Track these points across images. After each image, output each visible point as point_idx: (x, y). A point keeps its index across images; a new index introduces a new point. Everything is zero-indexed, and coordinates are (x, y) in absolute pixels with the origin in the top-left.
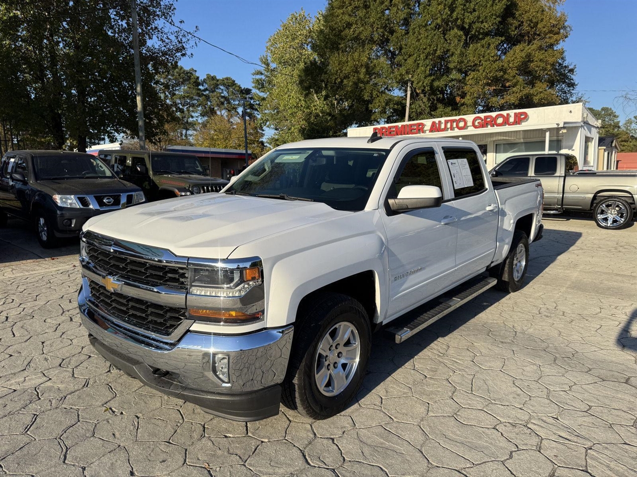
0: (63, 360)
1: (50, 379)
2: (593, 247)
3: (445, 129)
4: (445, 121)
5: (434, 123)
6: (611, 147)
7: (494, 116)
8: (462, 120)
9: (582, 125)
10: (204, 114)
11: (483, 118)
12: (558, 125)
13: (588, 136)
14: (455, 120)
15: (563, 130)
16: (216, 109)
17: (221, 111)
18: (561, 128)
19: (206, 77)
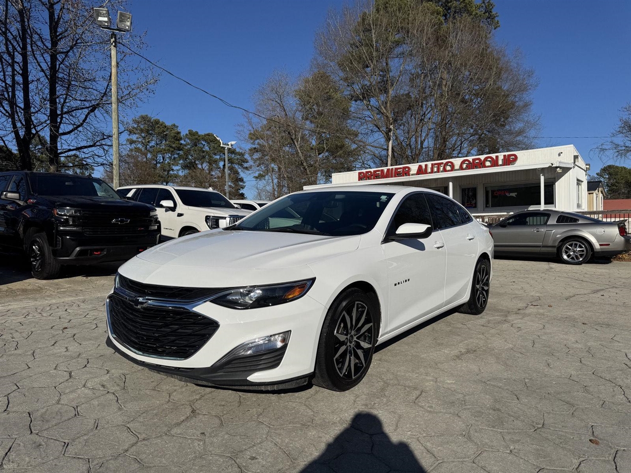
3: (432, 172)
4: (432, 164)
5: (420, 167)
6: (598, 191)
7: (482, 159)
8: (449, 164)
9: (574, 167)
10: (185, 167)
11: (471, 161)
12: (552, 164)
13: (579, 178)
14: (442, 163)
15: (558, 169)
16: (197, 162)
17: (202, 165)
18: (557, 167)
19: (188, 133)
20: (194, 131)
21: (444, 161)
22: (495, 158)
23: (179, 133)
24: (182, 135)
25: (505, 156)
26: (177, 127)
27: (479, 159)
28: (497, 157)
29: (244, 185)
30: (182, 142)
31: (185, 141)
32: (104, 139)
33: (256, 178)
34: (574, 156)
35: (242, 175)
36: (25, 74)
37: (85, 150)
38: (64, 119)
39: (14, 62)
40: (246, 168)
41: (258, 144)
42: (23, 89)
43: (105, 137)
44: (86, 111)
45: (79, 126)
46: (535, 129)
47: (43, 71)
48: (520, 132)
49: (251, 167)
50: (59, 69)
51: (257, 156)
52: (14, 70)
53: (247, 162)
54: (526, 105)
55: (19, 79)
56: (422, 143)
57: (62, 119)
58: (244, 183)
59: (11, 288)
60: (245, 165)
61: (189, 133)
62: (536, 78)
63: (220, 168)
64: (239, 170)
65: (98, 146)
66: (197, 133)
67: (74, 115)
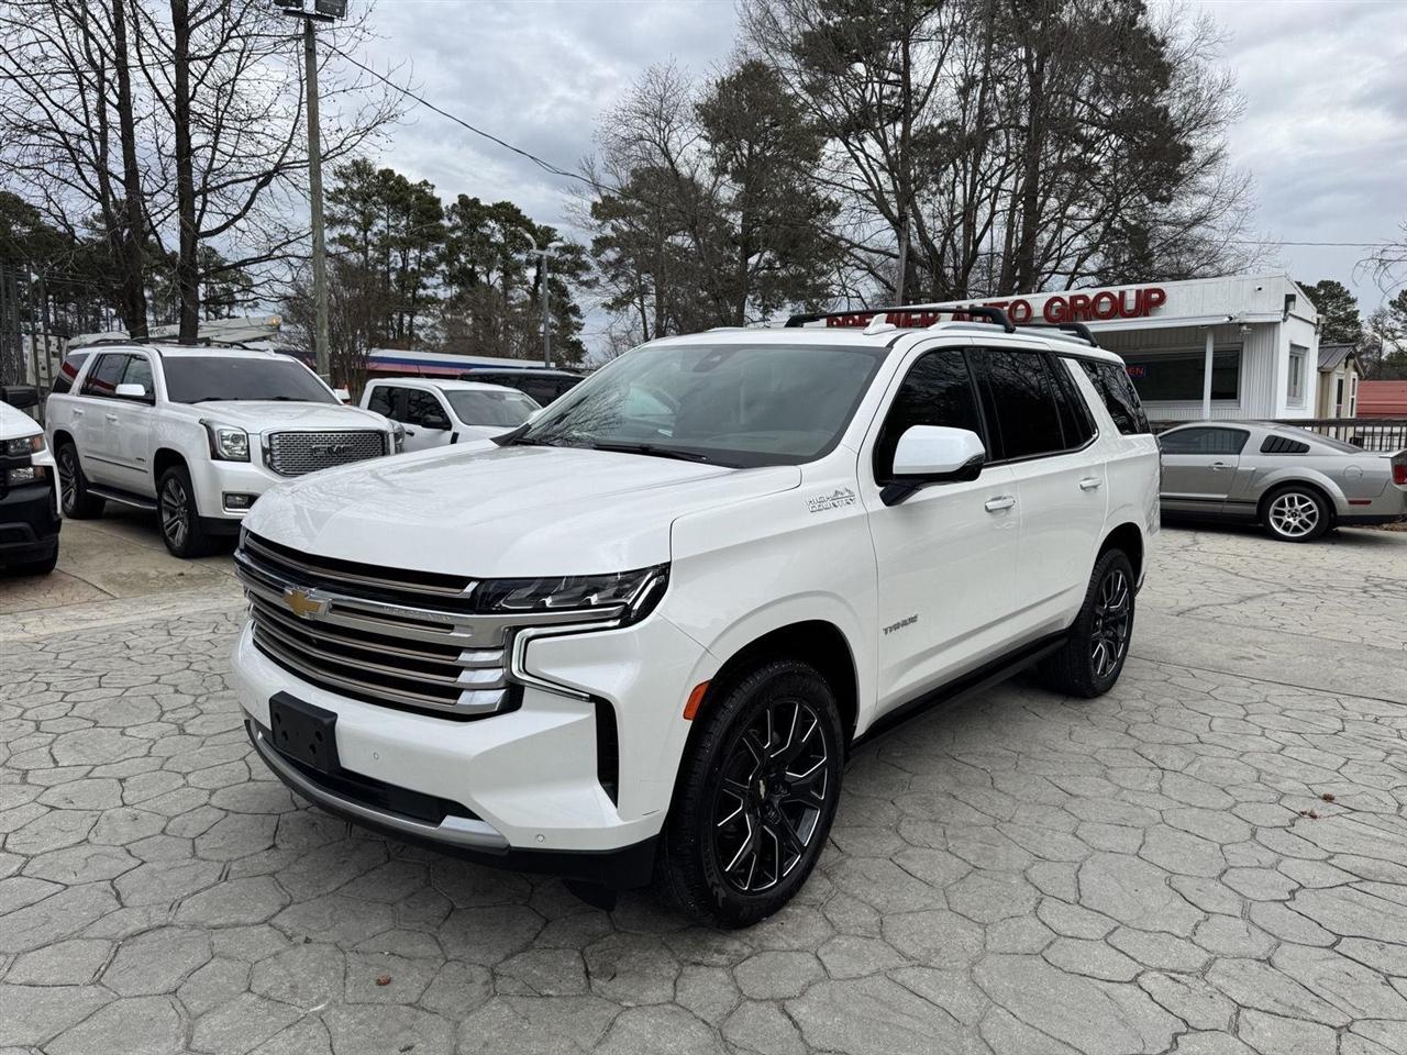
0: (170, 819)
1: (143, 862)
2: (1314, 587)
6: (1346, 367)
7: (1091, 297)
8: (1021, 307)
9: (1285, 320)
10: (450, 280)
11: (1067, 300)
12: (1231, 319)
13: (1296, 343)
14: (1006, 304)
15: (1245, 328)
16: (477, 269)
17: (488, 276)
18: (1241, 324)
19: (456, 201)
20: (471, 198)
21: (1011, 299)
22: (1117, 295)
23: (438, 200)
24: (443, 205)
25: (1138, 292)
26: (433, 187)
27: (1084, 297)
28: (1122, 294)
29: (581, 321)
30: (446, 223)
31: (450, 219)
32: (289, 242)
33: (610, 307)
34: (1287, 296)
35: (579, 298)
36: (125, 106)
37: (253, 268)
38: (209, 204)
39: (102, 78)
40: (588, 284)
41: (614, 228)
42: (122, 139)
43: (291, 238)
44: (253, 184)
45: (237, 217)
46: (1236, 209)
47: (161, 99)
48: (1198, 220)
49: (596, 281)
50: (194, 95)
51: (611, 255)
52: (102, 100)
53: (587, 268)
54: (1212, 159)
55: (113, 116)
56: (977, 242)
57: (205, 202)
58: (581, 317)
59: (163, 573)
60: (585, 277)
61: (460, 202)
62: (1237, 96)
63: (527, 283)
64: (571, 288)
65: (279, 258)
66: (476, 201)
67: (229, 194)
